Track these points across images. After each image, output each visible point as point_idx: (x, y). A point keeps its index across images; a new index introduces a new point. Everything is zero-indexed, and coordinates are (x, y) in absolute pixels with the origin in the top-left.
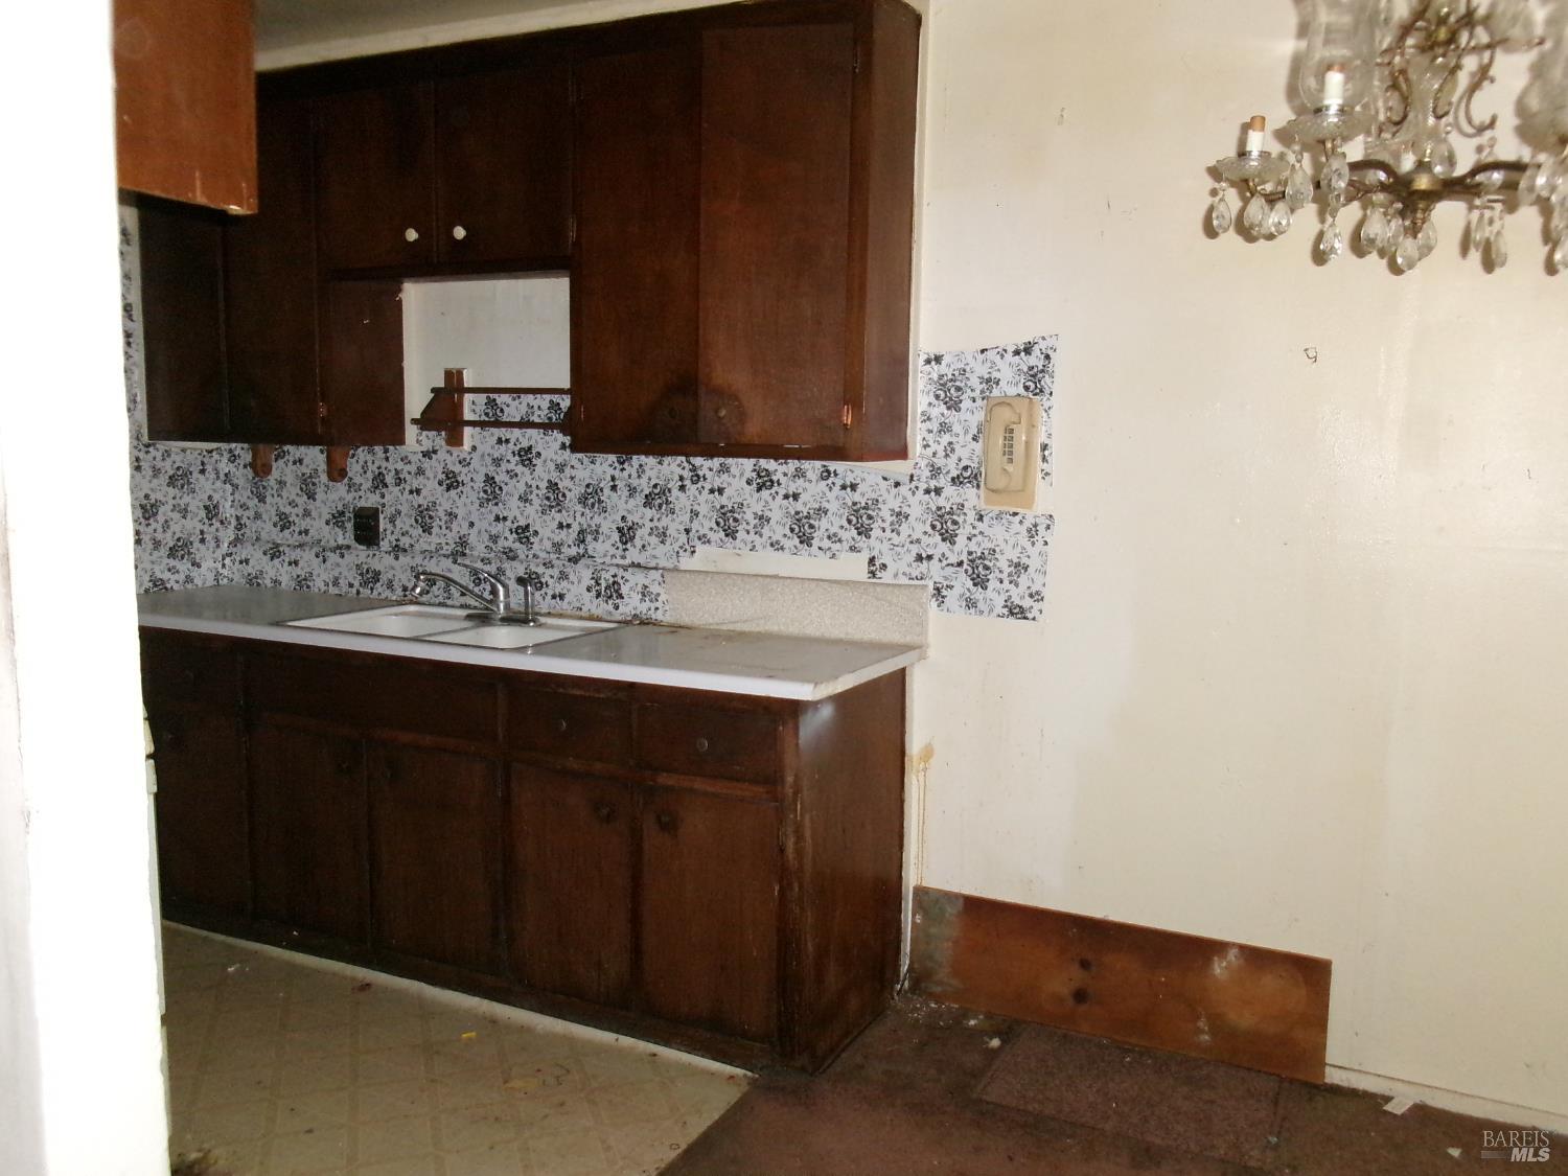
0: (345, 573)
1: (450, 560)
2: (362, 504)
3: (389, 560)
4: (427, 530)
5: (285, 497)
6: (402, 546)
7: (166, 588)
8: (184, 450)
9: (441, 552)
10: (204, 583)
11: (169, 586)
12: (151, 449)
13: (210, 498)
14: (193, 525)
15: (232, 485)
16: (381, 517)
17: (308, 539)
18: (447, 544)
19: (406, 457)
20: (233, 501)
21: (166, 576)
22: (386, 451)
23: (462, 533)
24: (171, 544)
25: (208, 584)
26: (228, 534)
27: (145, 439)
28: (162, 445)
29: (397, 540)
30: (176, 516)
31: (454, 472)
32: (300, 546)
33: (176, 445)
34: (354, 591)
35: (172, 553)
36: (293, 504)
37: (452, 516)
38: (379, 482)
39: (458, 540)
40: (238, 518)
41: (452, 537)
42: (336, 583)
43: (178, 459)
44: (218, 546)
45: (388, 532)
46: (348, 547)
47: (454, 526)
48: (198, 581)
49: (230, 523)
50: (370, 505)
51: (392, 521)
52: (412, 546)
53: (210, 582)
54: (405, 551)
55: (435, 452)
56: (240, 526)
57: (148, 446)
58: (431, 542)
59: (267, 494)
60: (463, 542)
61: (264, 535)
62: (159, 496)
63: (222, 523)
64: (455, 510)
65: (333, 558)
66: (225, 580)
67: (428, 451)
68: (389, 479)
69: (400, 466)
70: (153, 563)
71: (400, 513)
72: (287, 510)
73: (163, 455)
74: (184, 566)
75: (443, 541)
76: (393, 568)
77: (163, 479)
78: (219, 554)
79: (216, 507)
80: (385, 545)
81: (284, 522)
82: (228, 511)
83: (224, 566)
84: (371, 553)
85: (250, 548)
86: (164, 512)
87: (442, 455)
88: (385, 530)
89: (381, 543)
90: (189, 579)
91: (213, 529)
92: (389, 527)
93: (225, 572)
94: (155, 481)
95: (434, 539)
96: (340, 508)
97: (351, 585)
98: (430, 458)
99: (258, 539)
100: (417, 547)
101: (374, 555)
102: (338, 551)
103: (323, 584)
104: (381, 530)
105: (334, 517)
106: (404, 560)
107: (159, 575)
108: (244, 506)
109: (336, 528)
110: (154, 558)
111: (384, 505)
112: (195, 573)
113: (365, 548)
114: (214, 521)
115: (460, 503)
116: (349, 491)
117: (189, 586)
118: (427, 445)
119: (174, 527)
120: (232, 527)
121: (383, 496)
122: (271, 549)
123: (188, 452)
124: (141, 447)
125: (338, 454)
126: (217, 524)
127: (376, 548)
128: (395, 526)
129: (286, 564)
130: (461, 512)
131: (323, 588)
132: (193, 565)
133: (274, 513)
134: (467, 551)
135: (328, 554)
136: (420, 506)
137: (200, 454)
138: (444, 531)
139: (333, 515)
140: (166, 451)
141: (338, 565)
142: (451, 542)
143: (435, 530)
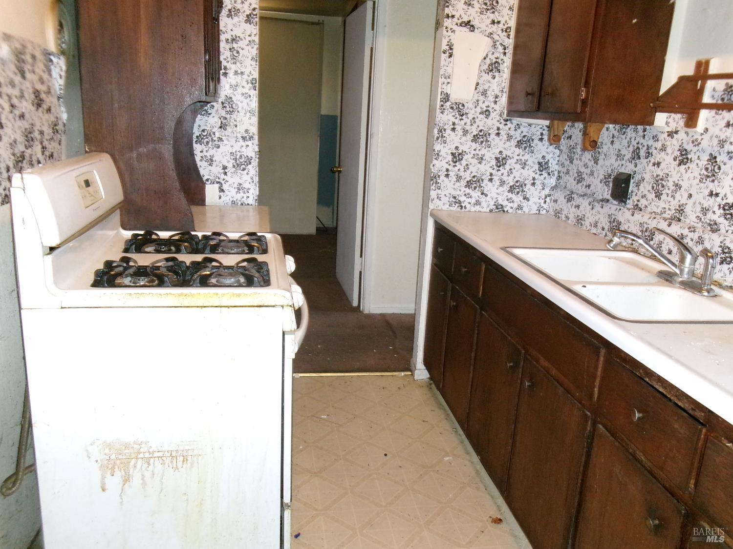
0: (602, 219)
1: (667, 223)
2: (622, 170)
3: (628, 214)
4: (658, 196)
5: (583, 161)
6: (640, 206)
7: (504, 211)
8: (530, 125)
9: (664, 215)
10: (530, 211)
11: (506, 210)
12: (508, 123)
13: (543, 157)
14: (528, 173)
15: (560, 150)
16: (632, 181)
17: (589, 192)
18: (669, 209)
19: (656, 136)
20: (558, 161)
21: (505, 203)
22: (645, 130)
23: (681, 203)
24: (511, 184)
25: (532, 212)
26: (552, 181)
27: (505, 116)
28: (516, 120)
29: (638, 201)
30: (518, 166)
31: (686, 150)
32: (585, 195)
33: (525, 121)
34: (604, 233)
35: (512, 189)
36: (586, 166)
37: (678, 186)
38: (636, 155)
39: (677, 208)
40: (559, 172)
41: (674, 204)
42: (596, 226)
43: (525, 130)
44: (543, 189)
45: (634, 194)
46: (608, 201)
47: (678, 196)
48: (526, 210)
49: (554, 175)
50: (626, 172)
51: (638, 185)
52: (646, 207)
53: (534, 211)
54: (641, 210)
55: (676, 132)
56: (559, 178)
57: (507, 120)
58: (658, 206)
59: (575, 158)
60: (681, 210)
61: (568, 185)
62: (509, 153)
63: (549, 174)
64: (681, 183)
65: (598, 206)
66: (545, 211)
67: (672, 132)
68: (642, 153)
69: (651, 142)
70: (498, 194)
71: (643, 180)
72: (582, 169)
73: (515, 127)
74: (517, 199)
75: (667, 207)
76: (629, 221)
77: (514, 142)
78: (544, 193)
79: (547, 163)
80: (630, 203)
81: (580, 179)
82: (554, 166)
83: (545, 202)
84: (619, 207)
85: (559, 192)
86: (510, 163)
87: (681, 135)
88: (632, 192)
89: (628, 201)
90: (520, 207)
91: (542, 177)
92: (635, 189)
93: (545, 206)
94: (508, 143)
95: (662, 204)
96: (609, 172)
97: (603, 229)
98: (672, 137)
99: (565, 187)
100: (649, 209)
101: (620, 209)
102: (601, 203)
103: (589, 224)
104: (630, 191)
105: (605, 178)
106: (638, 217)
107: (500, 202)
108: (563, 165)
109: (605, 186)
110: (498, 191)
111: (635, 172)
112: (525, 203)
113: (617, 203)
114: (543, 173)
115: (685, 176)
116: (617, 160)
117: (520, 212)
118: (672, 127)
119: (515, 173)
120: (555, 178)
121: (636, 166)
122: (569, 195)
123: (533, 126)
124: (502, 121)
125: (592, 128)
126: (545, 174)
127: (623, 204)
128: (638, 189)
129: (573, 207)
130: (685, 185)
131: (589, 227)
132: (524, 199)
133: (575, 171)
134: (682, 218)
135: (596, 204)
136: (657, 176)
137: (541, 128)
138: (670, 199)
139: (605, 177)
140: (518, 125)
141: (599, 213)
142: (673, 208)
143: (664, 197)
